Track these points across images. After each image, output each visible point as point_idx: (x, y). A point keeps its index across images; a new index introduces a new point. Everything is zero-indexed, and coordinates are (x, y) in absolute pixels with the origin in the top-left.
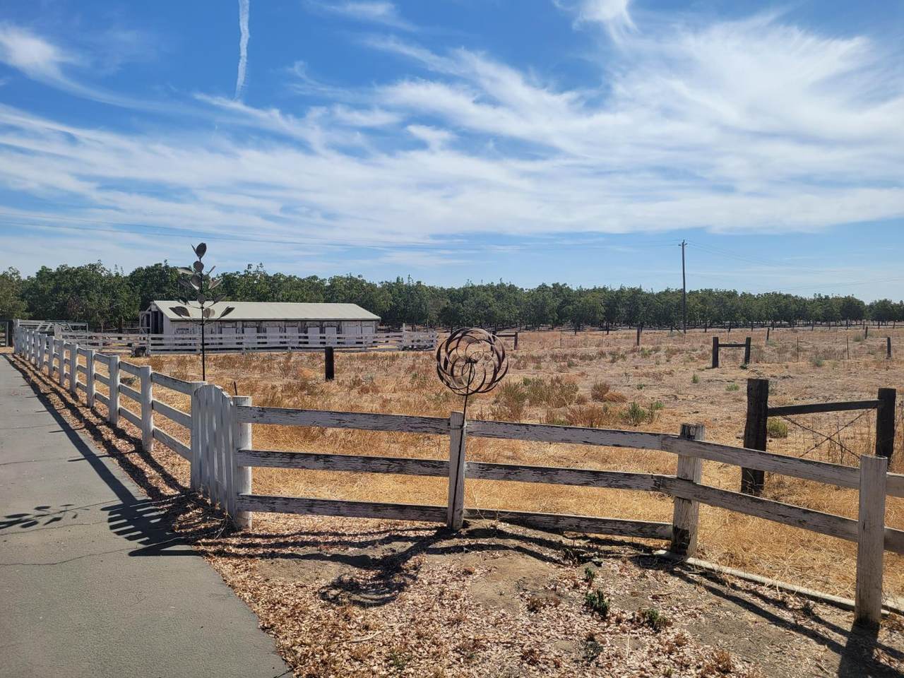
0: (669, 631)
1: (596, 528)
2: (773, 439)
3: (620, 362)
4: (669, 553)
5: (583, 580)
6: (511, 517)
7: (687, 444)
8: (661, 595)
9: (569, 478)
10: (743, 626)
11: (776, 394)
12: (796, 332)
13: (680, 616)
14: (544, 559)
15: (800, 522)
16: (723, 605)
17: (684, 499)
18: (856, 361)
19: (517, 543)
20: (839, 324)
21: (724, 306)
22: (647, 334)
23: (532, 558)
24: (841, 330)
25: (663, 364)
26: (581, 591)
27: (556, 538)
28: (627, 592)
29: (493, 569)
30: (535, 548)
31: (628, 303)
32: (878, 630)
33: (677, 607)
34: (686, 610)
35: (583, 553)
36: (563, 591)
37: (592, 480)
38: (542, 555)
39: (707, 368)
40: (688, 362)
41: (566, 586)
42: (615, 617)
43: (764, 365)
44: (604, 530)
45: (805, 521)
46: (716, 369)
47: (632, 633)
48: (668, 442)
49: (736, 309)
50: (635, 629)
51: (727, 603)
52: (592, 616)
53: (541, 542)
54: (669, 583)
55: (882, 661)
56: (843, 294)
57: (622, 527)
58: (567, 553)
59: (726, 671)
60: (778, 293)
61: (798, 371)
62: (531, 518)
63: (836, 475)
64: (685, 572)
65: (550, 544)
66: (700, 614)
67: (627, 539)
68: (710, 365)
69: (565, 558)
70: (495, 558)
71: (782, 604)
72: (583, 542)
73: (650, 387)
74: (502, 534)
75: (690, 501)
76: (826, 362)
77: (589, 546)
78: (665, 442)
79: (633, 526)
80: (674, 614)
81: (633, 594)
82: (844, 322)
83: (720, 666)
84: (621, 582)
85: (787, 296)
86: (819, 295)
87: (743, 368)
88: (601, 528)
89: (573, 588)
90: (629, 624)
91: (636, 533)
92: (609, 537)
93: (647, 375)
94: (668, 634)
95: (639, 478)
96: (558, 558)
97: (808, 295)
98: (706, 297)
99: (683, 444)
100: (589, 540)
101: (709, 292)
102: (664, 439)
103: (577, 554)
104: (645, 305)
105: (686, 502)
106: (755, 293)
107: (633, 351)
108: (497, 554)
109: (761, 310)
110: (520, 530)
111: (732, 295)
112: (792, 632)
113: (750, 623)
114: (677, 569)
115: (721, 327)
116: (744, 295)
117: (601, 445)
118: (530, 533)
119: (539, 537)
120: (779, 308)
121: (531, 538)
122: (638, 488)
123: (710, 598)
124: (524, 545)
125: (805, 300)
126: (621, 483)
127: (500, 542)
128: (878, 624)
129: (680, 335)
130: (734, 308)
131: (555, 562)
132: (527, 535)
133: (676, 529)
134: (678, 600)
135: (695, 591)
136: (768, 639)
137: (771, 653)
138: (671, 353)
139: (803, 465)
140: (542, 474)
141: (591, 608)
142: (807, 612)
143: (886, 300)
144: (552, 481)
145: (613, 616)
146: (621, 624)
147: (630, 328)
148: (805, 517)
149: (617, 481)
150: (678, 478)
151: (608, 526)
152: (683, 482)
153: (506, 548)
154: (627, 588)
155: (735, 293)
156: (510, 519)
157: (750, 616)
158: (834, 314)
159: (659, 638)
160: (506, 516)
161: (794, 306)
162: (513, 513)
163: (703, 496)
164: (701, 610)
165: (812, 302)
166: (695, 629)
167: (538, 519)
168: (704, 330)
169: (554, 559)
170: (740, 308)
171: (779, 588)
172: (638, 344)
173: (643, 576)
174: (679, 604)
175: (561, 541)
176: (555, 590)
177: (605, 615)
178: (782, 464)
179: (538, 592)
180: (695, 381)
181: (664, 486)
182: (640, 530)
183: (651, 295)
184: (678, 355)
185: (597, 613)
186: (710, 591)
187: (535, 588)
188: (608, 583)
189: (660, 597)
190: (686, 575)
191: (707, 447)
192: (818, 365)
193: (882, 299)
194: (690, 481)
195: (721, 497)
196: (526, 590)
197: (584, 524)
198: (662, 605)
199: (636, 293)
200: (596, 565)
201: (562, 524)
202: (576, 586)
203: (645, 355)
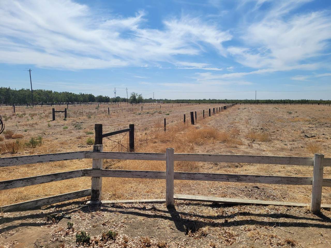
0: (119, 238)
1: (57, 200)
2: (91, 146)
3: (9, 120)
4: (92, 201)
5: (67, 229)
6: (10, 208)
7: (97, 154)
8: (106, 222)
9: (42, 180)
10: (141, 223)
11: (82, 129)
12: (75, 106)
13: (117, 228)
14: (39, 225)
15: (145, 176)
16: (129, 217)
17: (96, 177)
18: (100, 116)
19: (20, 222)
20: (88, 103)
21: (48, 96)
22: (17, 107)
23: (33, 227)
24: (89, 105)
25: (31, 120)
26: (71, 235)
27: (39, 212)
28: (90, 227)
29: (15, 242)
30: (31, 221)
31: (5, 94)
32: (174, 207)
33: (114, 225)
34: (118, 225)
35: (56, 215)
36: (62, 239)
37: (54, 178)
38: (36, 223)
39: (51, 121)
40: (41, 119)
41: (61, 235)
42: (94, 241)
43: (72, 118)
44: (60, 200)
45: (146, 176)
46: (54, 121)
47: (105, 246)
48: (88, 154)
49: (53, 98)
50: (105, 243)
51: (130, 216)
52: (83, 245)
53: (32, 217)
54: (105, 216)
55: (183, 218)
56: (89, 93)
57: (69, 196)
58: (48, 217)
59: (149, 246)
60: (67, 92)
61: (84, 119)
62: (22, 206)
63: (157, 157)
64: (106, 208)
65: (38, 216)
66: (124, 224)
67: (71, 201)
68: (52, 120)
69: (48, 221)
70: (12, 235)
71: (144, 209)
72: (53, 210)
73: (30, 130)
74: (8, 220)
75: (99, 177)
76: (92, 116)
77: (57, 210)
78: (87, 154)
79: (74, 194)
80: (115, 228)
81: (93, 226)
82: (89, 103)
83: (146, 244)
84: (85, 223)
85: (71, 93)
86: (81, 93)
87: (65, 120)
88: (59, 200)
89: (66, 235)
90: (102, 242)
91: (75, 197)
92: (63, 203)
93: (26, 125)
94: (119, 239)
95: (76, 172)
96: (45, 222)
97: (77, 93)
98: (40, 92)
99: (95, 154)
100: (55, 207)
101: (41, 91)
102: (86, 153)
103: (54, 216)
104: (13, 95)
105: (98, 178)
106: (59, 92)
107: (13, 115)
108: (11, 232)
109: (62, 98)
110: (17, 214)
111: (51, 92)
112: (156, 219)
113: (142, 221)
114: (102, 208)
115: (47, 105)
116: (55, 92)
117: (58, 161)
118: (24, 214)
119: (29, 214)
120: (68, 98)
121: (26, 216)
122: (76, 177)
123: (123, 216)
124: (25, 221)
125: (77, 95)
126: (68, 176)
127: (10, 224)
128: (174, 205)
129: (31, 108)
130: (52, 97)
131: (45, 224)
132: (23, 215)
133: (93, 191)
134: (113, 222)
135: (116, 215)
136: (151, 225)
137: (156, 230)
138: (32, 115)
139: (145, 155)
140: (27, 181)
141: (81, 242)
142: (154, 209)
143: (101, 96)
144: (33, 184)
145: (92, 241)
146: (99, 244)
147: (6, 105)
148: (147, 174)
149: (66, 176)
150: (93, 169)
151: (63, 198)
152: (96, 170)
153: (15, 227)
154: (89, 225)
155: (51, 91)
156: (9, 209)
157: (140, 218)
158: (86, 100)
159: (117, 243)
160: (7, 209)
161: (73, 97)
162: (11, 206)
163: (105, 174)
164: (123, 223)
165: (79, 96)
166: (127, 232)
167: (26, 205)
168: (41, 106)
169: (43, 223)
170: (54, 97)
171: (139, 202)
172: (14, 112)
173: (93, 216)
174: (114, 223)
175: (42, 213)
176: (57, 240)
177: (89, 243)
178: (137, 156)
179: (49, 245)
180: (49, 126)
181: (87, 173)
182: (77, 195)
183: (16, 91)
184: (35, 116)
185: (85, 243)
186: (121, 213)
187: (46, 243)
188: (79, 226)
189: (106, 223)
190: (107, 209)
191: (107, 154)
192: (90, 117)
193: (100, 95)
194: (99, 169)
195: (113, 173)
196: (42, 246)
197: (51, 200)
198: (108, 227)
199: (8, 90)
200: (68, 219)
201: (39, 204)
202: (67, 234)
203: (21, 117)
